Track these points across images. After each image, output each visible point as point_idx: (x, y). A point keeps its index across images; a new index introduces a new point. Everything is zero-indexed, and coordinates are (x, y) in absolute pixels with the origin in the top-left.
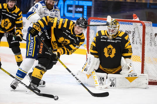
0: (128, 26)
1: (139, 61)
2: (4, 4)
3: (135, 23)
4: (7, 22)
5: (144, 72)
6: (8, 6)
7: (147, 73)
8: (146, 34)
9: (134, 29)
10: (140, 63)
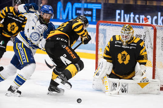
0: (138, 30)
1: (150, 66)
2: (10, 8)
3: (146, 27)
4: (13, 26)
5: (156, 78)
6: (14, 9)
7: (159, 78)
8: (157, 37)
9: (145, 32)
10: (151, 68)
